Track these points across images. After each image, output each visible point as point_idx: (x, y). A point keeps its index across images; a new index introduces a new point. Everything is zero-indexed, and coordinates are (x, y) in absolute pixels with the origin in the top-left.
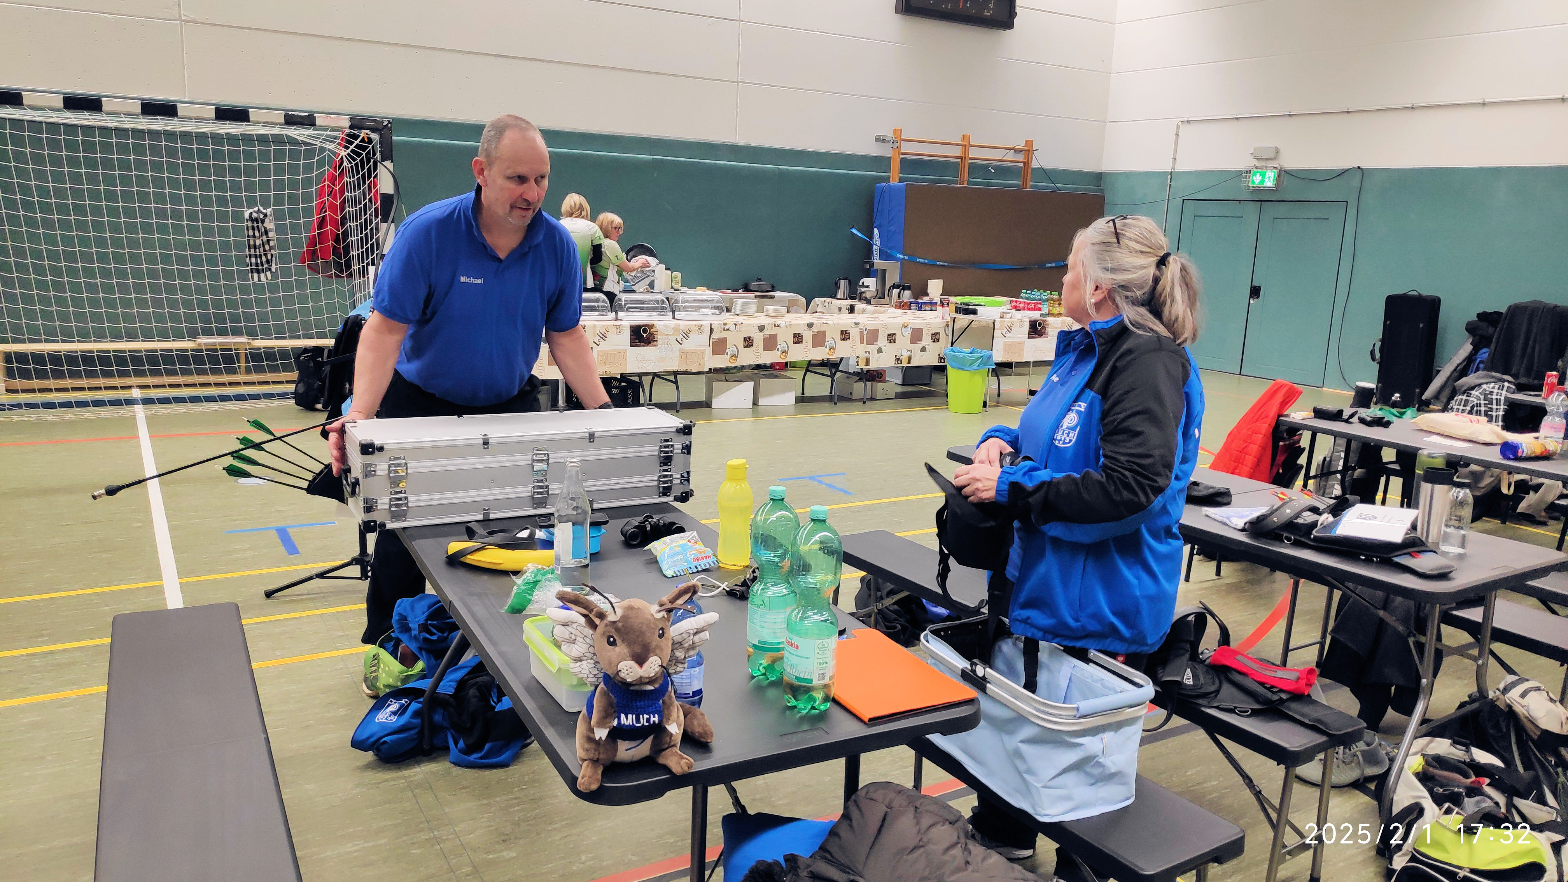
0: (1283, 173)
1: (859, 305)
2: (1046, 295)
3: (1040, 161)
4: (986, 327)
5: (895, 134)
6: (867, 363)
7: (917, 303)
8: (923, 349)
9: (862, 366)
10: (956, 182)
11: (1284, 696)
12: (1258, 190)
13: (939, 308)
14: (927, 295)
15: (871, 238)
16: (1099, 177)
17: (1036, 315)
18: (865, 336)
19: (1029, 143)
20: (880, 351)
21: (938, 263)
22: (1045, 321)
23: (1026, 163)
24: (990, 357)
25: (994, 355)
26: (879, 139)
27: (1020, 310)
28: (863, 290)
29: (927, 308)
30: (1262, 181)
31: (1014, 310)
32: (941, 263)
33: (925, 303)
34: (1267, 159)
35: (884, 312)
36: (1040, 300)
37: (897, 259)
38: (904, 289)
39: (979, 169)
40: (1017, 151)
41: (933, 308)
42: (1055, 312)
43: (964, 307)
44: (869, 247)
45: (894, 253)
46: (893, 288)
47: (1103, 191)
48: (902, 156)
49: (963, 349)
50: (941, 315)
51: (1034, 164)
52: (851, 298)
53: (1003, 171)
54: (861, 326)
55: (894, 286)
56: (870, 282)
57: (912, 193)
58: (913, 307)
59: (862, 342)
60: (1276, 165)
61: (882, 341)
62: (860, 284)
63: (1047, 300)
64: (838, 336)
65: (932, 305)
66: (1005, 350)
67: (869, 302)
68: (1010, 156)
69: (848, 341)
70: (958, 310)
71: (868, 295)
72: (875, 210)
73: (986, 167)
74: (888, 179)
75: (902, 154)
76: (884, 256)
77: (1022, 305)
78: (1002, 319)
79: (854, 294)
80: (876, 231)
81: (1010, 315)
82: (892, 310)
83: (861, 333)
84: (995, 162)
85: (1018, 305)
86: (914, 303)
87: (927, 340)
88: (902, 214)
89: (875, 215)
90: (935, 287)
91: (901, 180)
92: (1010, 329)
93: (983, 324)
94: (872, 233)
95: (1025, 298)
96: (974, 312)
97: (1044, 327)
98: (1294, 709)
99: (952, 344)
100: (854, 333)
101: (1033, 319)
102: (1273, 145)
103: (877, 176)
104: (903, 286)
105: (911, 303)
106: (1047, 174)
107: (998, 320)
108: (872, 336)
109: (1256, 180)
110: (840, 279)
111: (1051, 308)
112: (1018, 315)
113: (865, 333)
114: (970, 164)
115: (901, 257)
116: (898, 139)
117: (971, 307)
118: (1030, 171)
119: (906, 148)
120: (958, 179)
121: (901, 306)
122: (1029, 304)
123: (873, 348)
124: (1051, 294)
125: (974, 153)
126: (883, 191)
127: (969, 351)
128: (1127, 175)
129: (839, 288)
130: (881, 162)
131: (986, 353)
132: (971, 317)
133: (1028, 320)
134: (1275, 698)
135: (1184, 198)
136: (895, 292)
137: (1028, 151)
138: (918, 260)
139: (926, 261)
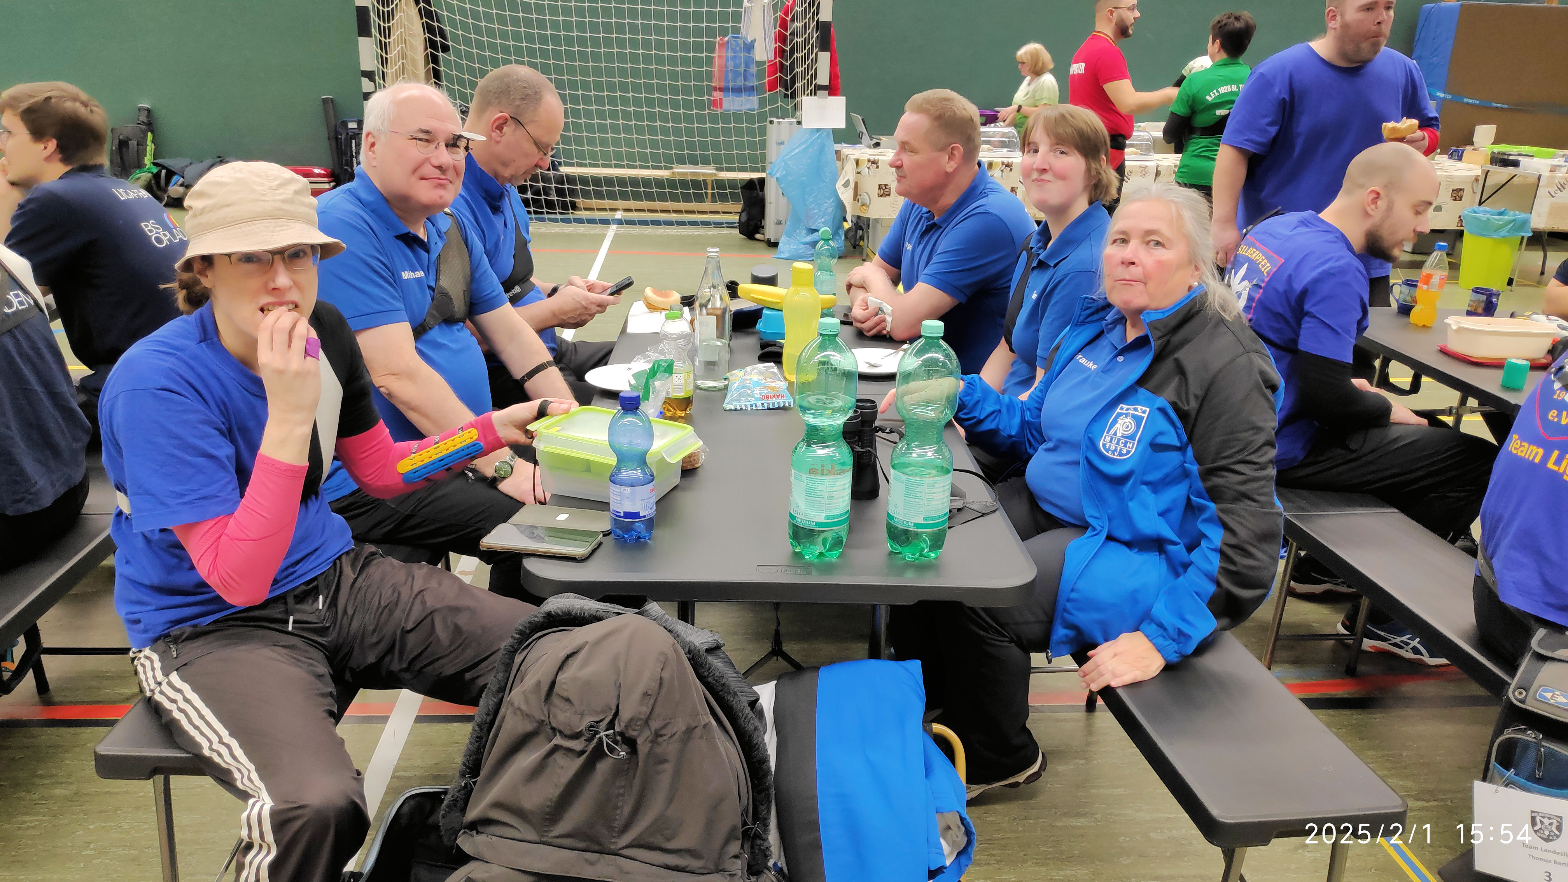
4: (1528, 184)
21: (1494, 105)
24: (1527, 222)
25: (1532, 221)
32: (1498, 105)
33: (1464, 151)
43: (1505, 155)
49: (1493, 211)
57: (1469, 15)
66: (1549, 213)
70: (1494, 161)
72: (1416, 38)
78: (1552, 174)
81: (1565, 169)
88: (1451, 42)
89: (1415, 43)
90: (1484, 134)
92: (1561, 187)
93: (1526, 181)
96: (1517, 164)
99: (1480, 205)
107: (1545, 176)
115: (1442, 96)
117: (1513, 157)
126: (1429, 14)
127: (1498, 212)
131: (1523, 216)
132: (1512, 171)
138: (1466, 100)
139: (1478, 102)
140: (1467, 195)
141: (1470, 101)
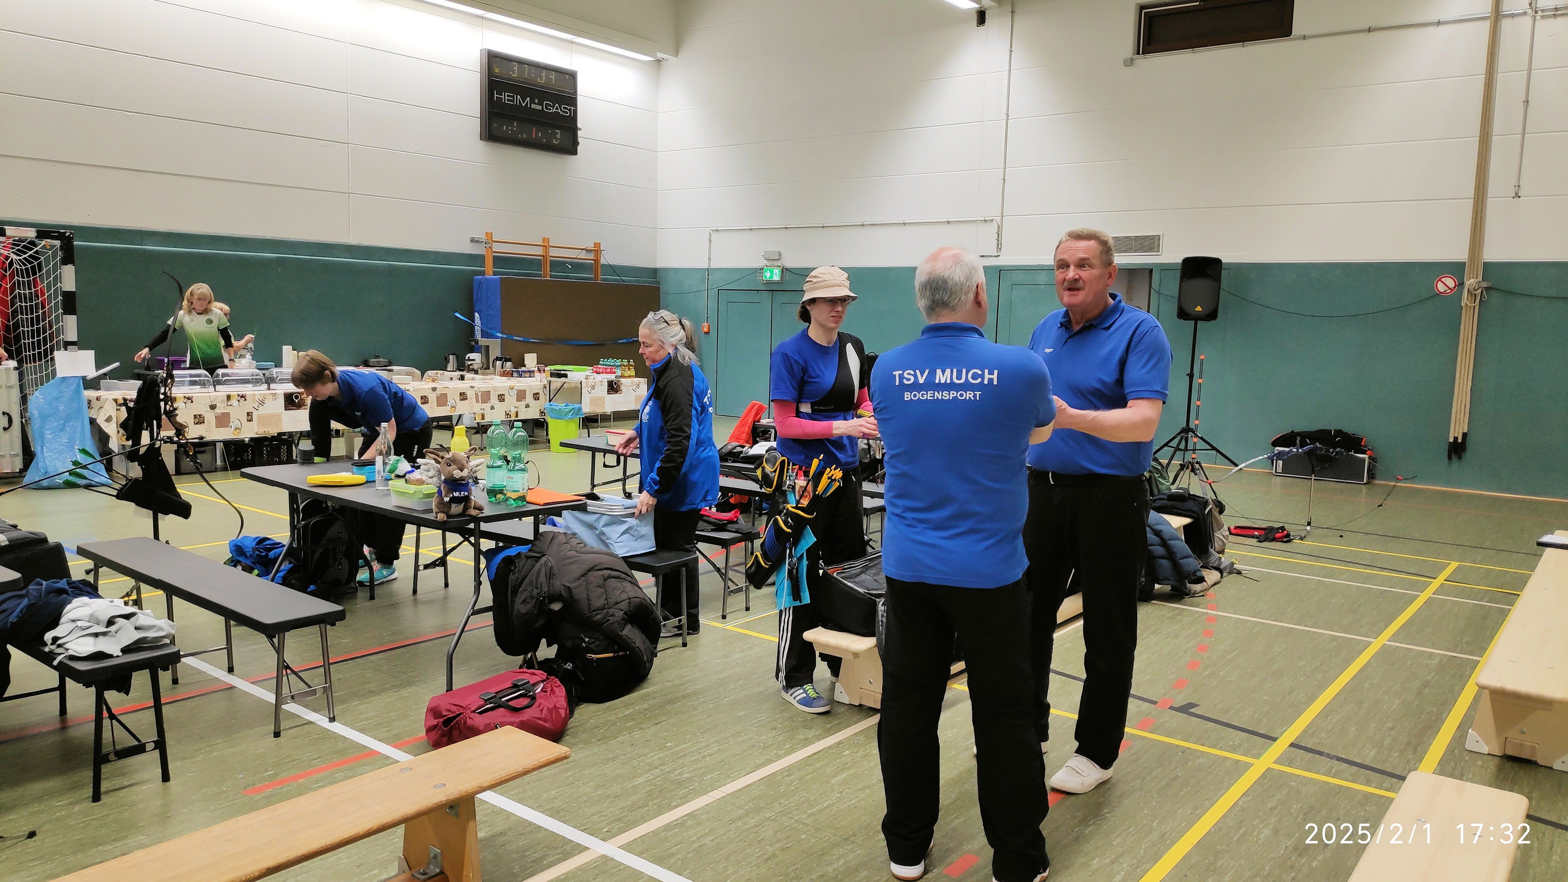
0: (784, 271)
1: (468, 375)
2: (618, 362)
3: (607, 258)
4: (575, 388)
5: (487, 236)
6: (483, 418)
7: (518, 371)
8: (527, 406)
9: (479, 420)
10: (540, 276)
11: (725, 522)
12: (770, 283)
13: (537, 374)
14: (525, 366)
15: (473, 321)
16: (655, 272)
17: (612, 377)
18: (480, 397)
19: (597, 245)
20: (492, 408)
21: (531, 340)
22: (620, 381)
23: (597, 261)
24: (580, 409)
25: (582, 407)
26: (473, 240)
27: (599, 373)
28: (469, 363)
29: (526, 375)
30: (771, 276)
31: (595, 374)
32: (534, 341)
33: (524, 372)
34: (774, 260)
35: (491, 379)
36: (614, 366)
37: (497, 337)
38: (506, 361)
39: (558, 265)
40: (588, 251)
41: (531, 375)
42: (626, 375)
43: (557, 372)
44: (472, 328)
45: (494, 332)
46: (497, 360)
47: (658, 283)
48: (494, 254)
49: (559, 405)
50: (539, 379)
51: (603, 261)
52: (460, 370)
53: (578, 266)
54: (476, 389)
55: (497, 359)
56: (476, 357)
57: (507, 285)
58: (515, 374)
59: (477, 401)
60: (780, 264)
61: (494, 400)
62: (467, 358)
63: (620, 366)
64: (458, 397)
65: (531, 373)
66: (591, 403)
67: (476, 372)
68: (583, 255)
69: (466, 401)
70: (552, 375)
71: (475, 367)
72: (475, 298)
73: (564, 263)
74: (483, 273)
75: (495, 252)
76: (485, 334)
77: (601, 370)
78: (587, 380)
79: (462, 366)
80: (477, 315)
81: (592, 377)
82: (497, 377)
83: (477, 394)
84: (571, 260)
85: (598, 370)
86: (516, 371)
87: (529, 398)
88: (499, 301)
89: (475, 302)
90: (530, 360)
91: (495, 274)
92: (593, 387)
93: (573, 385)
94: (474, 316)
95: (603, 365)
96: (565, 376)
97: (619, 386)
98: (730, 527)
99: (550, 401)
100: (470, 394)
101: (610, 380)
102: (776, 249)
103: (473, 270)
104: (505, 358)
105: (513, 371)
106: (612, 269)
107: (584, 381)
108: (485, 397)
109: (767, 275)
110: (449, 355)
111: (623, 372)
112: (599, 377)
113: (480, 394)
114: (550, 261)
115: (500, 335)
116: (490, 240)
117: (562, 372)
118: (599, 267)
119: (497, 248)
120: (542, 272)
121: (504, 374)
122: (606, 369)
123: (487, 406)
124: (622, 361)
125: (553, 252)
126: (480, 283)
127: (564, 405)
128: (676, 270)
129: (449, 362)
130: (477, 259)
131: (576, 406)
132: (563, 379)
133: (606, 380)
134: (721, 523)
135: (719, 288)
136: (499, 363)
137: (597, 251)
138: (515, 338)
139: (522, 339)
140: (541, 396)
141: (518, 338)
